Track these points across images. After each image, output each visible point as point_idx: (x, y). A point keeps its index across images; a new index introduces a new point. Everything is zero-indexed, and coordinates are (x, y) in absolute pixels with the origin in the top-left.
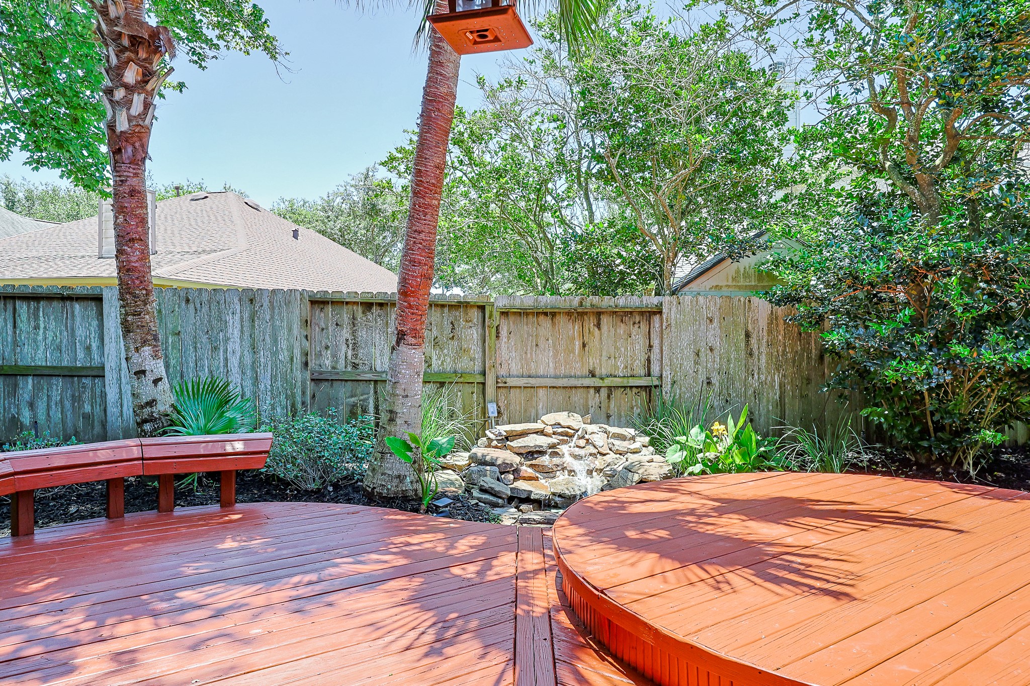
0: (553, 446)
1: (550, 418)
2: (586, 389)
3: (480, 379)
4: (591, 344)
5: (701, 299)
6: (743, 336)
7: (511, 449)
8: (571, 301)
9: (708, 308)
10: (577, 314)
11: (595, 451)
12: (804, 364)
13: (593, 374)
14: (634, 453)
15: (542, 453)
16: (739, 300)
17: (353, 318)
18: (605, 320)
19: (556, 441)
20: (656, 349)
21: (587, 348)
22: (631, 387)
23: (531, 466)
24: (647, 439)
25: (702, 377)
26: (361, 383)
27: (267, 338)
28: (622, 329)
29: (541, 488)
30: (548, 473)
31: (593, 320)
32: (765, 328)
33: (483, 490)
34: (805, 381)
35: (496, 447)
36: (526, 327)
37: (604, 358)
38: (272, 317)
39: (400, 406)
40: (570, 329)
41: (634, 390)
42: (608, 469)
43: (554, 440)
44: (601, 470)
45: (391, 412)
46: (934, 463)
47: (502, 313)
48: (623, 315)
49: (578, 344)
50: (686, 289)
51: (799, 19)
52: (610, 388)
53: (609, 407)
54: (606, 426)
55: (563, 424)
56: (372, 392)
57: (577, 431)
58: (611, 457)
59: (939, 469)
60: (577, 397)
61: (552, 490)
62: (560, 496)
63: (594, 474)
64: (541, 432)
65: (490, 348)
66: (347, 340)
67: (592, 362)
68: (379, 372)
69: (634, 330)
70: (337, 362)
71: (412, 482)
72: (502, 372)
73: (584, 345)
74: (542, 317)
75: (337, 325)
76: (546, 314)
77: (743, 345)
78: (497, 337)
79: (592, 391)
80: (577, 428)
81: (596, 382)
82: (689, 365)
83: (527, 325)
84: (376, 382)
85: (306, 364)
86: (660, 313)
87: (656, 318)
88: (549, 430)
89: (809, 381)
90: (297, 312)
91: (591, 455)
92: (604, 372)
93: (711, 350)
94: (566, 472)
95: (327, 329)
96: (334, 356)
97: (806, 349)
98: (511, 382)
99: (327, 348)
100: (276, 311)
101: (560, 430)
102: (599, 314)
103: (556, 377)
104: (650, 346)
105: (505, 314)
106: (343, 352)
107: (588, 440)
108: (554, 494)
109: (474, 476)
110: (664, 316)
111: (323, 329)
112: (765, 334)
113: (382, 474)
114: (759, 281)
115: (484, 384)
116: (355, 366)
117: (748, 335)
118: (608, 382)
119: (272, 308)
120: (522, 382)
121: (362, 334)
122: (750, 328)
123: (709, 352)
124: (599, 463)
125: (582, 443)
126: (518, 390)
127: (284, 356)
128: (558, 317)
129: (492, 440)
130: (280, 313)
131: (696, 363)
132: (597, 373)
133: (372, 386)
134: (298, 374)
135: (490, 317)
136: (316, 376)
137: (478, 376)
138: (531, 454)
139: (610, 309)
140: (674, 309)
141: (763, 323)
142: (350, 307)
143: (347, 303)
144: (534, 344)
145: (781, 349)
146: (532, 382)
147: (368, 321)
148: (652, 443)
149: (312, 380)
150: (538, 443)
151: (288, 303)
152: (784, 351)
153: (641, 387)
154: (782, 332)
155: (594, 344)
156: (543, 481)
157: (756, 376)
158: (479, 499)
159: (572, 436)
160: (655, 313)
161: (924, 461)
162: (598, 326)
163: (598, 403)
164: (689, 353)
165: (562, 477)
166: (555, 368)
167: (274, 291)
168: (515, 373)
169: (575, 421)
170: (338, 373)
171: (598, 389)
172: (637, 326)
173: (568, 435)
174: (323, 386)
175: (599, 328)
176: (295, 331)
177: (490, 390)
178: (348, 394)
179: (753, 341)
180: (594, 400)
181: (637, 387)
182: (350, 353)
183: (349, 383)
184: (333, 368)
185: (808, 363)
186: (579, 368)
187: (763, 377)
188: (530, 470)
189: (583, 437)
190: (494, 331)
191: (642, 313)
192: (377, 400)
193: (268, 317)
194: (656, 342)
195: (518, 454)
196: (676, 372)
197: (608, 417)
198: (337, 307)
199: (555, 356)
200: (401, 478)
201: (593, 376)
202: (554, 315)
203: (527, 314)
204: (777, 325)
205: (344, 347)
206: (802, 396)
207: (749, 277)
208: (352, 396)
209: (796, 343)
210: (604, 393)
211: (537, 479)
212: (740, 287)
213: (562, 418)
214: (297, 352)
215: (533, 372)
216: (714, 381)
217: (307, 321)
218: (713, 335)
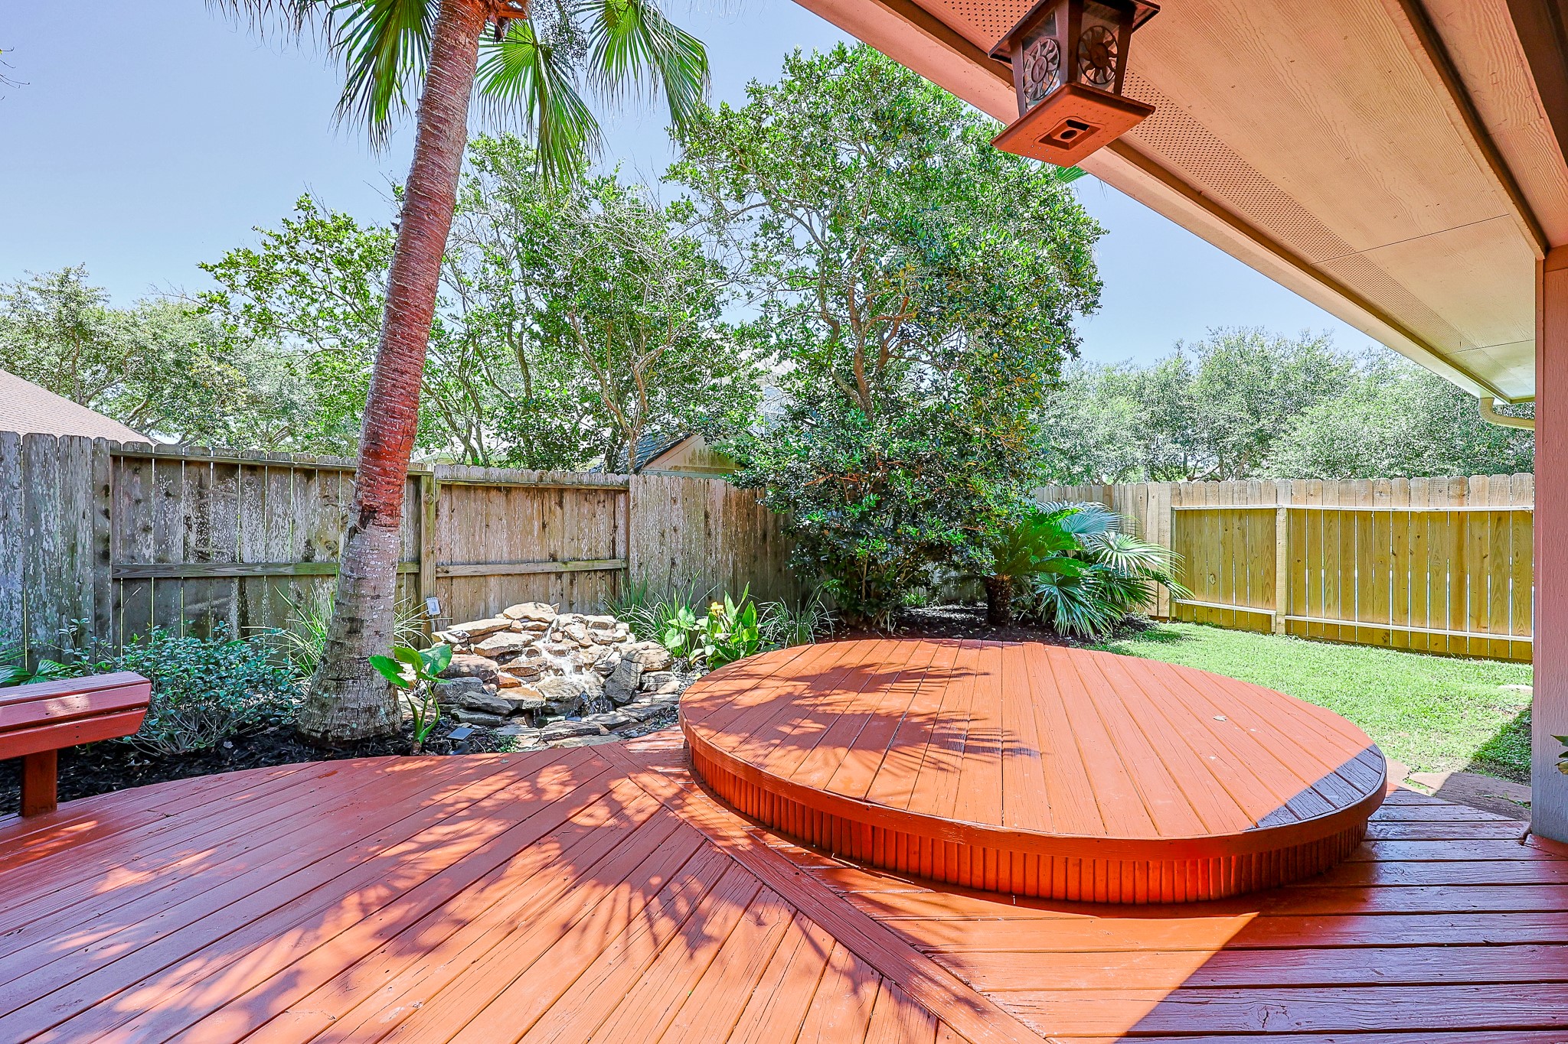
0: (527, 644)
1: (516, 611)
2: (545, 576)
3: (413, 569)
4: (552, 525)
5: (666, 479)
6: (703, 517)
7: (480, 652)
8: (529, 475)
9: (672, 489)
10: (536, 491)
11: (575, 644)
12: (752, 543)
13: (554, 558)
14: (620, 642)
15: (516, 653)
16: (700, 482)
17: (200, 485)
18: (567, 498)
19: (531, 638)
20: (621, 530)
21: (547, 529)
22: (596, 571)
23: (508, 670)
24: (626, 626)
25: (667, 560)
26: (214, 582)
27: (14, 513)
28: (586, 508)
29: (531, 695)
30: (531, 675)
31: (554, 498)
32: (721, 509)
33: (471, 708)
34: (753, 559)
35: (461, 652)
36: (474, 505)
37: (566, 540)
38: (27, 479)
39: (368, 611)
40: (528, 507)
41: (599, 574)
42: (599, 662)
43: (526, 636)
44: (591, 665)
45: (352, 620)
46: (861, 623)
47: (443, 486)
48: (586, 492)
49: (537, 525)
50: (647, 468)
51: (752, 222)
52: (572, 573)
53: (572, 593)
54: (581, 616)
55: (532, 616)
56: (235, 593)
57: (551, 623)
58: (596, 649)
59: (865, 629)
60: (536, 585)
61: (548, 695)
62: (557, 700)
63: (584, 669)
64: (508, 629)
65: (427, 529)
66: (188, 518)
67: (554, 544)
68: (248, 564)
69: (599, 510)
70: (167, 550)
71: (387, 714)
72: (443, 558)
73: (544, 526)
74: (493, 493)
75: (168, 494)
76: (499, 489)
77: (702, 525)
78: (437, 515)
79: (553, 577)
80: (550, 620)
81: (558, 567)
82: (654, 546)
83: (475, 501)
84: (242, 578)
85: (106, 555)
86: (626, 491)
87: (621, 498)
88: (518, 625)
89: (755, 557)
90: (87, 472)
91: (573, 648)
92: (566, 556)
93: (675, 530)
94: (551, 671)
95: (147, 500)
96: (160, 542)
97: (753, 529)
98: (454, 571)
99: (146, 529)
100: (37, 470)
101: (530, 624)
102: (561, 491)
103: (511, 563)
104: (615, 527)
105: (447, 488)
106: (180, 536)
107: (563, 632)
108: (548, 700)
109: (450, 693)
110: (631, 495)
111: (138, 502)
112: (721, 514)
113: (341, 710)
114: (712, 464)
115: (417, 575)
116: (203, 557)
117: (707, 516)
118: (572, 566)
119: (28, 465)
120: (468, 570)
121: (216, 510)
122: (708, 510)
123: (673, 532)
124: (584, 657)
125: (558, 636)
126: (463, 580)
127: (53, 543)
128: (513, 493)
129: (453, 645)
130: (45, 474)
131: (661, 544)
132: (559, 556)
133: (235, 585)
134: (89, 573)
135: (428, 491)
136: (125, 573)
137: (409, 565)
138: (504, 656)
139: (575, 486)
140: (640, 488)
141: (719, 504)
142: (194, 469)
143: (188, 463)
144: (484, 524)
145: (733, 529)
146: (483, 569)
147: (228, 490)
148: (632, 629)
149: (116, 580)
150: (512, 642)
151: (65, 459)
152: (736, 531)
153: (606, 570)
154: (735, 514)
155: (555, 523)
156: (528, 686)
157: (714, 555)
158: (468, 720)
159: (545, 630)
160: (620, 492)
161: (854, 623)
162: (560, 504)
163: (559, 591)
164: (655, 533)
165: (547, 680)
166: (510, 553)
167: (30, 437)
168: (459, 560)
169: (546, 612)
170: (170, 568)
171: (559, 575)
172: (601, 505)
173: (541, 629)
174: (138, 589)
175: (561, 507)
176: (82, 502)
177: (427, 582)
178: (188, 600)
179: (711, 522)
180: (555, 587)
181: (601, 571)
182: (193, 538)
183: (191, 582)
184: (160, 560)
185: (755, 542)
186: (537, 551)
187: (719, 556)
188: (508, 675)
189: (558, 630)
190: (433, 508)
191: (607, 492)
192: (244, 603)
193: (16, 480)
194: (621, 523)
195: (490, 658)
196: (643, 554)
197: (571, 604)
198: (168, 470)
199: (510, 539)
200: (371, 711)
201: (555, 560)
202: (508, 490)
203: (476, 489)
204: (731, 508)
205: (181, 530)
206: (750, 573)
207: (704, 459)
208: (197, 602)
210: (566, 578)
211: (519, 685)
212: (696, 469)
213: (528, 609)
214: (85, 538)
215: (482, 558)
216: (677, 561)
217: (107, 488)
218: (677, 516)
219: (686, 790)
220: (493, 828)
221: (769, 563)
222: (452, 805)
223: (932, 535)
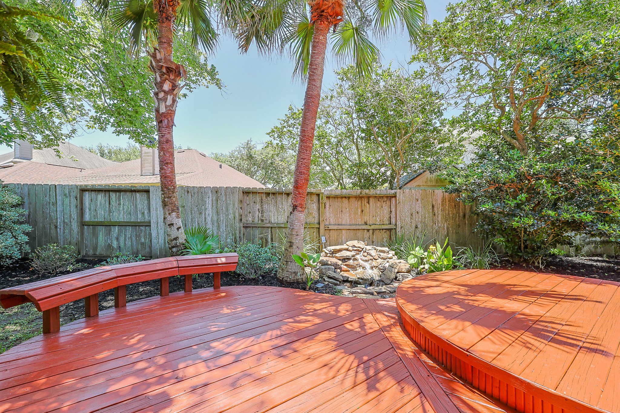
0: (353, 256)
1: (350, 243)
2: (363, 230)
4: (365, 211)
5: (413, 191)
6: (431, 207)
7: (336, 257)
8: (356, 191)
9: (416, 195)
10: (359, 198)
11: (372, 258)
12: (457, 219)
13: (366, 224)
14: (390, 259)
15: (349, 259)
16: (429, 191)
17: (262, 199)
18: (371, 200)
19: (355, 254)
20: (393, 213)
21: (363, 212)
22: (383, 229)
23: (346, 265)
24: (394, 252)
25: (414, 226)
26: (265, 228)
27: (224, 208)
28: (379, 204)
29: (352, 275)
30: (354, 268)
31: (366, 200)
32: (441, 203)
33: (330, 278)
34: (457, 226)
35: (329, 257)
36: (337, 203)
37: (371, 217)
38: (226, 199)
39: (295, 239)
40: (356, 204)
42: (380, 266)
43: (353, 253)
44: (377, 267)
46: (521, 262)
47: (327, 197)
48: (379, 198)
49: (359, 211)
50: (405, 186)
52: (373, 230)
53: (373, 238)
54: (375, 247)
55: (356, 246)
56: (270, 232)
57: (363, 249)
58: (380, 260)
59: (524, 265)
60: (360, 234)
61: (357, 276)
62: (361, 279)
63: (374, 268)
64: (347, 250)
65: (322, 212)
66: (259, 209)
67: (366, 218)
68: (273, 223)
69: (384, 204)
70: (254, 219)
71: (300, 275)
72: (327, 223)
73: (362, 211)
74: (344, 199)
75: (254, 202)
76: (345, 197)
77: (431, 211)
78: (325, 207)
79: (366, 231)
80: (363, 248)
81: (367, 227)
82: (408, 220)
83: (338, 202)
84: (271, 228)
85: (241, 220)
86: (395, 197)
87: (393, 199)
88: (351, 248)
90: (237, 197)
91: (371, 259)
92: (371, 223)
93: (418, 213)
94: (361, 268)
95: (250, 204)
96: (253, 216)
97: (458, 212)
98: (331, 227)
99: (250, 213)
101: (355, 249)
102: (369, 198)
103: (351, 225)
104: (391, 211)
105: (328, 197)
106: (257, 215)
107: (368, 253)
108: (359, 278)
109: (323, 271)
110: (397, 198)
111: (248, 204)
112: (440, 206)
113: (287, 272)
114: (436, 183)
115: (319, 228)
116: (263, 220)
117: (433, 206)
118: (373, 227)
119: (226, 195)
120: (336, 227)
121: (265, 206)
122: (434, 204)
123: (416, 214)
124: (374, 263)
125: (365, 254)
126: (334, 231)
127: (231, 216)
128: (351, 199)
129: (328, 254)
130: (229, 197)
131: (411, 219)
132: (368, 223)
133: (270, 230)
134: (237, 225)
135: (322, 199)
136: (245, 225)
137: (317, 225)
138: (345, 259)
139: (374, 195)
140: (401, 195)
141: (440, 201)
142: (260, 194)
143: (259, 193)
144: (340, 211)
145: (447, 212)
146: (341, 227)
147: (268, 200)
148: (396, 254)
149: (244, 227)
150: (347, 255)
151: (233, 193)
152: (449, 213)
153: (387, 229)
154: (448, 205)
155: (366, 210)
156: (352, 272)
157: (437, 224)
159: (361, 251)
160: (393, 197)
162: (368, 203)
163: (368, 236)
164: (408, 214)
165: (360, 270)
166: (350, 221)
167: (227, 188)
168: (332, 223)
169: (361, 244)
170: (255, 224)
171: (368, 230)
172: (385, 203)
173: (359, 251)
174: (248, 229)
175: (369, 203)
176: (236, 206)
177: (322, 231)
178: (259, 233)
179: (435, 209)
180: (366, 235)
181: (385, 229)
182: (260, 215)
183: (259, 228)
184: (253, 221)
185: (459, 218)
186: (360, 221)
187: (439, 225)
188: (345, 267)
189: (365, 252)
190: (323, 205)
191: (387, 197)
192: (272, 235)
193: (224, 199)
194: (393, 210)
195: (340, 260)
196: (403, 223)
197: (373, 242)
198: (254, 195)
199: (350, 216)
200: (296, 273)
202: (349, 198)
203: (338, 198)
204: (446, 202)
205: (257, 213)
207: (432, 181)
208: (261, 234)
209: (454, 210)
210: (371, 232)
211: (349, 271)
212: (428, 186)
213: (355, 243)
214: (237, 215)
215: (340, 223)
216: (419, 226)
217: (241, 201)
218: (418, 206)
219: (394, 325)
220: (317, 321)
221: (467, 228)
222: (309, 310)
223: (566, 216)
